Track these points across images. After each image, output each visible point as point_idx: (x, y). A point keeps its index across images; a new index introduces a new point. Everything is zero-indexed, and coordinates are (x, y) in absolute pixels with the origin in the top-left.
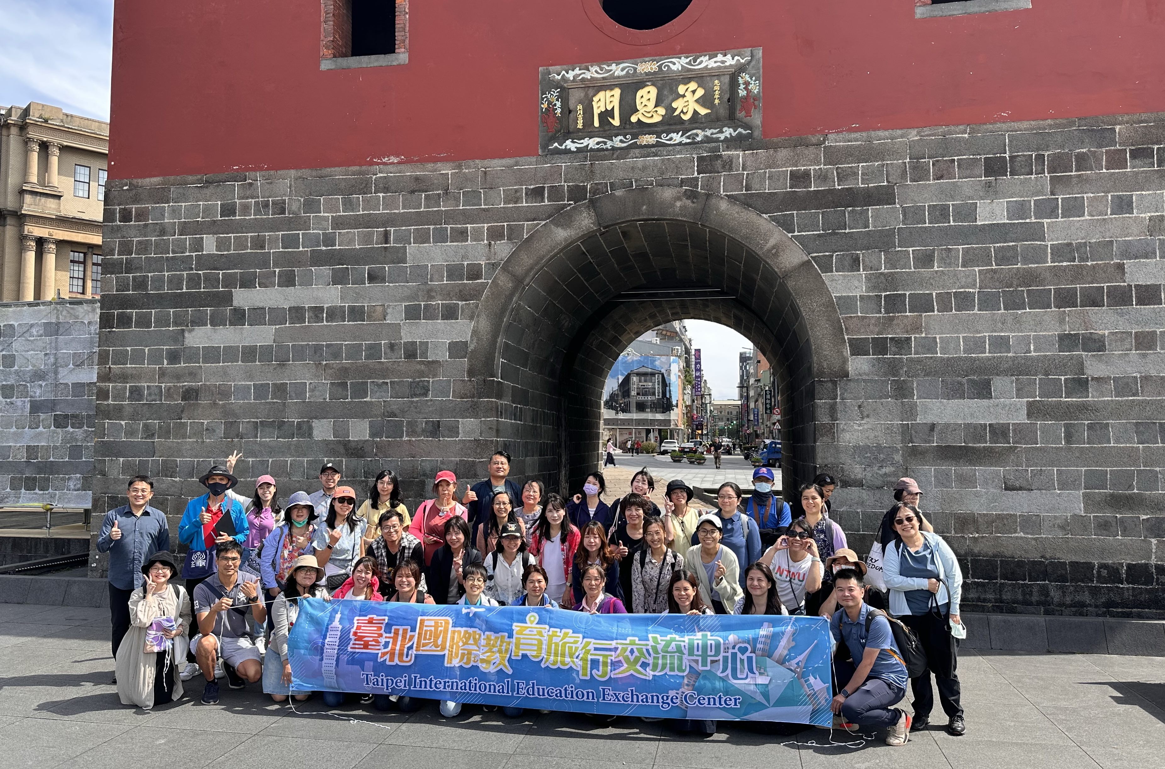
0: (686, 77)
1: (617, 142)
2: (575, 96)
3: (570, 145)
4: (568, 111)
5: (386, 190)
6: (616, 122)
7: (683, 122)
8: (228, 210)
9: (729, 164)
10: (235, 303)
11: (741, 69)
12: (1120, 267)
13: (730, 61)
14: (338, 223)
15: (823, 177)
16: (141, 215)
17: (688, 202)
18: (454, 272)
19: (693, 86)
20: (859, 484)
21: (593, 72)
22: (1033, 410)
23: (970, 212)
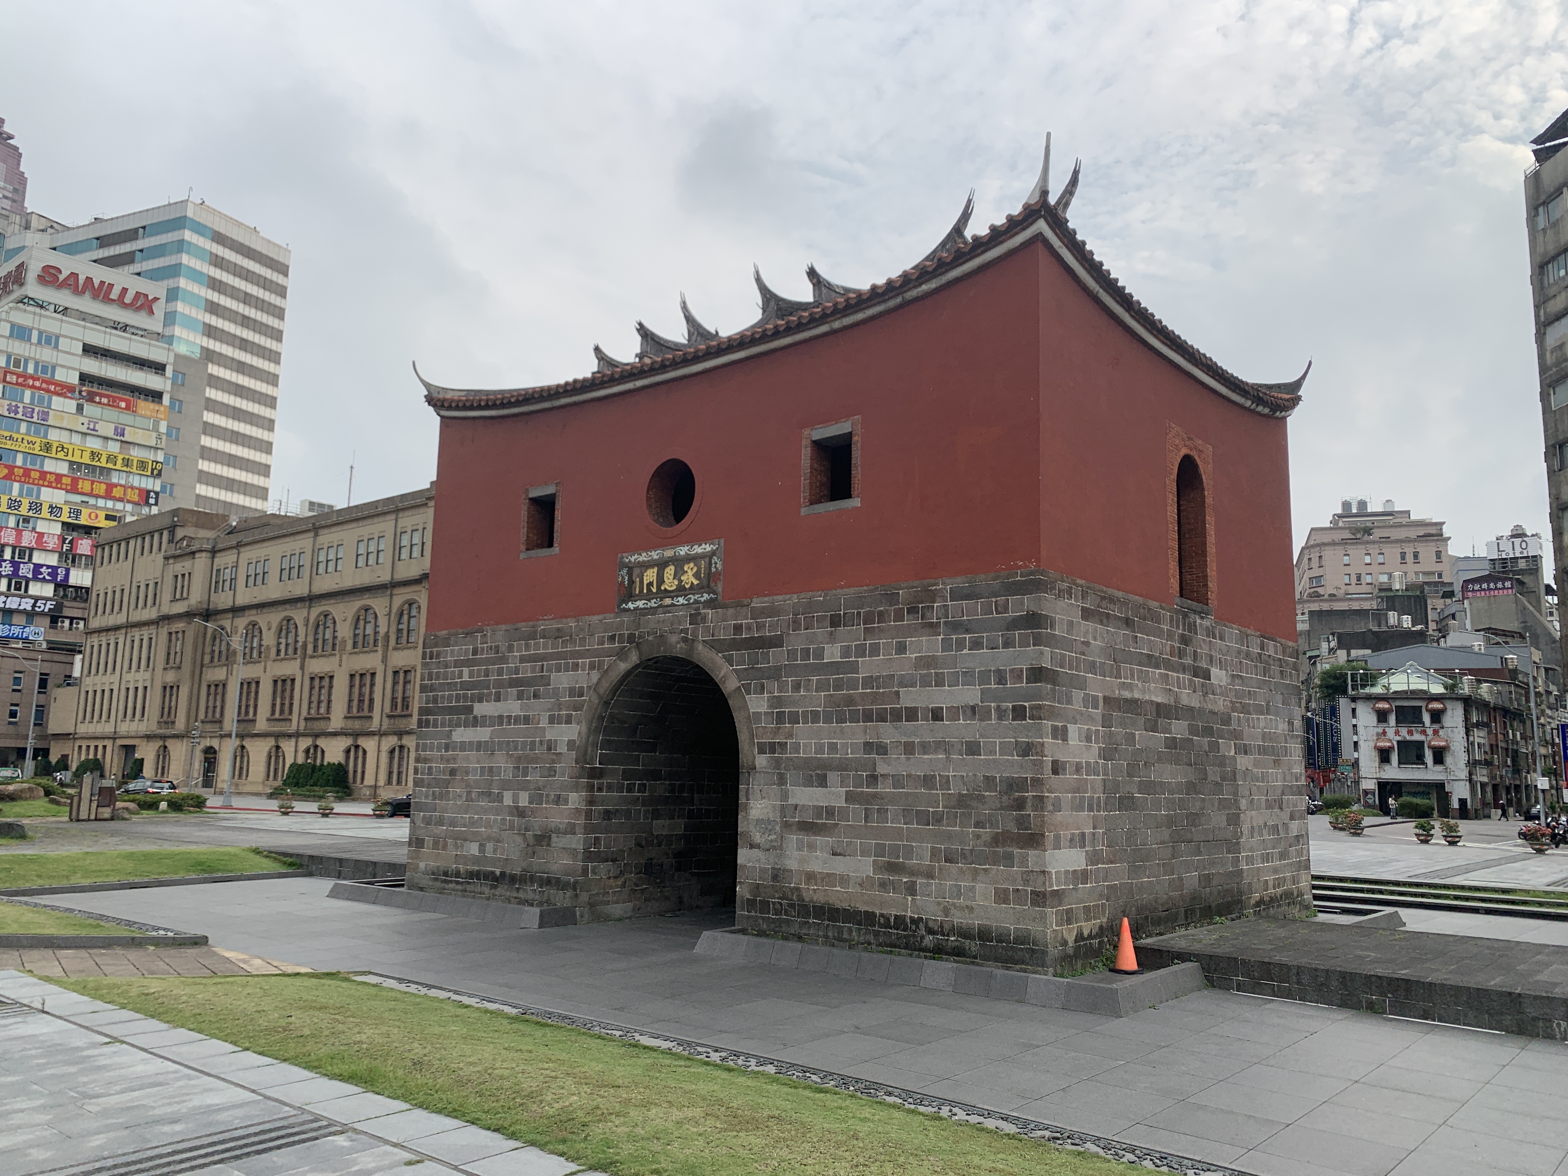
0: (689, 559)
1: (653, 604)
2: (636, 571)
3: (631, 606)
4: (631, 582)
5: (544, 637)
6: (654, 590)
7: (685, 589)
8: (475, 652)
9: (704, 619)
10: (475, 713)
11: (713, 553)
12: (897, 693)
13: (708, 548)
14: (523, 659)
15: (749, 628)
16: (438, 655)
17: (683, 644)
18: (572, 692)
19: (692, 565)
20: (758, 846)
21: (643, 557)
22: (850, 797)
23: (819, 653)
